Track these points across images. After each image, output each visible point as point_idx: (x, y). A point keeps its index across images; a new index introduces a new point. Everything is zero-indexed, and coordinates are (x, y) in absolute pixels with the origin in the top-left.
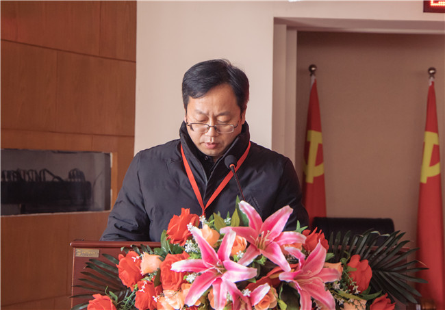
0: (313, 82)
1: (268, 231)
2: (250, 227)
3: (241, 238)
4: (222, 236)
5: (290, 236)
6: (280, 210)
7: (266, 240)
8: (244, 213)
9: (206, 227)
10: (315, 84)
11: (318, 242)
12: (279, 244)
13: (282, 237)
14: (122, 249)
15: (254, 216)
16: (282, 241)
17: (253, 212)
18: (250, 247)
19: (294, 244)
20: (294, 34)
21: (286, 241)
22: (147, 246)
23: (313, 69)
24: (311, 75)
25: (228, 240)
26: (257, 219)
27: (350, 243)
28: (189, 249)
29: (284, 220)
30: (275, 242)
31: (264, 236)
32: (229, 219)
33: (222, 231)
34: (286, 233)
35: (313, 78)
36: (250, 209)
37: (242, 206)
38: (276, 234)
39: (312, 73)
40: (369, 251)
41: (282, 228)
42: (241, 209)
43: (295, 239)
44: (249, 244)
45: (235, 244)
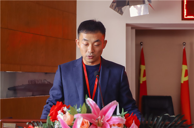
0: (142, 48)
1: (103, 116)
2: (92, 114)
3: (86, 120)
4: (74, 120)
5: (116, 119)
6: (110, 103)
7: (102, 121)
8: (89, 105)
9: (67, 113)
10: (142, 49)
11: (133, 122)
12: (109, 124)
13: (112, 119)
14: (27, 123)
15: (95, 107)
16: (111, 122)
17: (94, 105)
18: (92, 126)
19: (118, 124)
20: (134, 31)
21: (114, 122)
22: (41, 122)
23: (142, 43)
24: (141, 46)
25: (78, 122)
26: (97, 109)
27: (153, 120)
28: (57, 126)
29: (113, 109)
30: (107, 123)
31: (101, 119)
32: (80, 109)
33: (75, 116)
34: (114, 117)
35: (142, 47)
36: (93, 103)
37: (88, 101)
38: (108, 117)
39: (141, 45)
40: (163, 125)
41: (112, 114)
42: (87, 103)
43: (119, 121)
44: (91, 124)
45: (83, 124)
